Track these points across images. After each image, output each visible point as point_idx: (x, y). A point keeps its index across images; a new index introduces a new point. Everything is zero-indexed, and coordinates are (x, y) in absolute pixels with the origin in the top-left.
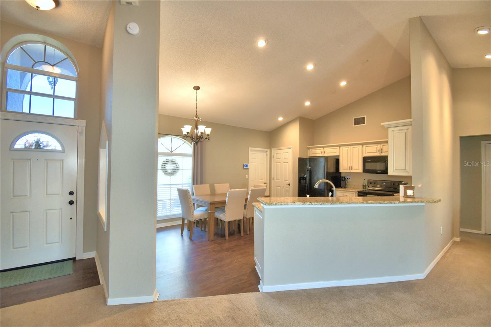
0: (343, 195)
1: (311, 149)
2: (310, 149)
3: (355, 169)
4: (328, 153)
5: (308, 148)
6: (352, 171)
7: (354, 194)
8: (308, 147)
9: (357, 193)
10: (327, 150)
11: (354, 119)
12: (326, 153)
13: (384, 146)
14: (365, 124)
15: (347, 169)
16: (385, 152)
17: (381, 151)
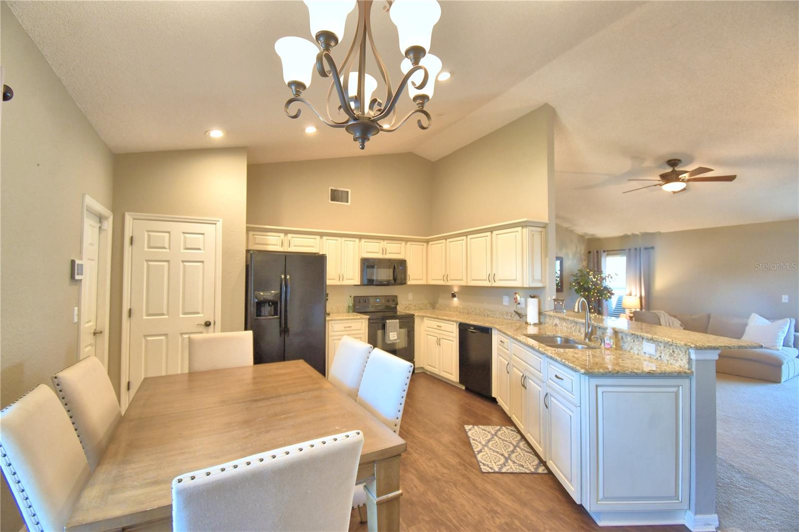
0: (345, 327)
3: (348, 279)
6: (343, 283)
7: (362, 323)
9: (367, 320)
10: (293, 239)
11: (331, 190)
12: (293, 245)
13: (388, 244)
14: (349, 203)
15: (334, 279)
16: (390, 253)
17: (384, 251)
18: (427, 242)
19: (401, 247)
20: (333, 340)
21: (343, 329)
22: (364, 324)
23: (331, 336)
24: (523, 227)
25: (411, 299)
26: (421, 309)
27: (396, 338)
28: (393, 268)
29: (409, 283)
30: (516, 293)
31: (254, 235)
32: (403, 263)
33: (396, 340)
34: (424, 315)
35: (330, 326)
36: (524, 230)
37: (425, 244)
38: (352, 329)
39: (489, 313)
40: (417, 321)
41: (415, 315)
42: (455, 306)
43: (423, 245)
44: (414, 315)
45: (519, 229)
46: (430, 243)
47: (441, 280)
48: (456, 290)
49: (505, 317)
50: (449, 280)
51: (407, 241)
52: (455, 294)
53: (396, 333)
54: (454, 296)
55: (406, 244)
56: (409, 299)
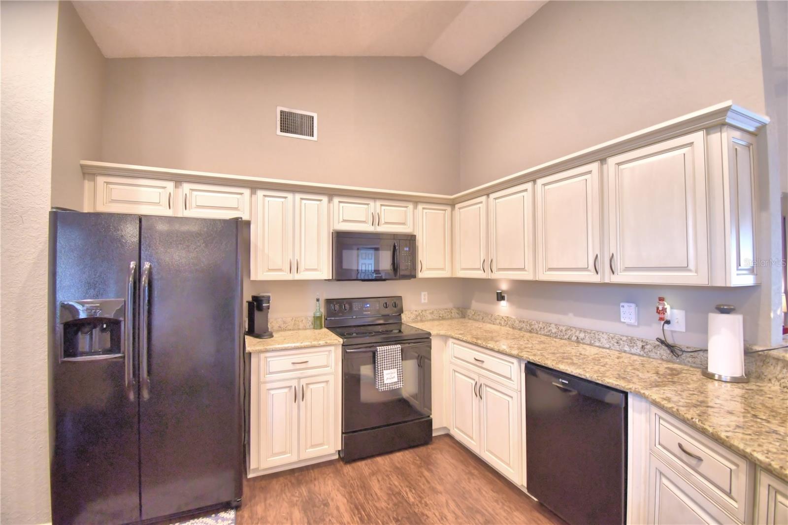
0: (293, 363)
1: (101, 180)
2: (94, 175)
3: (307, 270)
4: (198, 207)
5: (89, 173)
6: (298, 277)
7: (330, 351)
8: (82, 166)
9: (341, 346)
10: (195, 193)
11: (282, 112)
12: (194, 205)
13: (383, 208)
14: (315, 138)
15: (280, 270)
16: (386, 223)
17: (376, 219)
18: (452, 204)
19: (406, 212)
20: (269, 390)
21: (292, 367)
22: (333, 354)
23: (265, 382)
24: (709, 130)
25: (426, 301)
26: (443, 318)
27: (396, 380)
28: (392, 248)
29: (420, 275)
30: (661, 299)
31: (108, 183)
32: (410, 240)
33: (395, 383)
34: (449, 333)
35: (262, 363)
36: (715, 137)
37: (449, 209)
38: (309, 365)
39: (582, 335)
40: (435, 343)
41: (433, 333)
42: (502, 315)
43: (445, 210)
44: (430, 334)
45: (698, 137)
46: (457, 206)
47: (478, 269)
48: (504, 287)
49: (627, 348)
50: (494, 269)
51: (416, 201)
52: (503, 295)
53: (396, 370)
54: (500, 297)
55: (415, 208)
56: (423, 301)
